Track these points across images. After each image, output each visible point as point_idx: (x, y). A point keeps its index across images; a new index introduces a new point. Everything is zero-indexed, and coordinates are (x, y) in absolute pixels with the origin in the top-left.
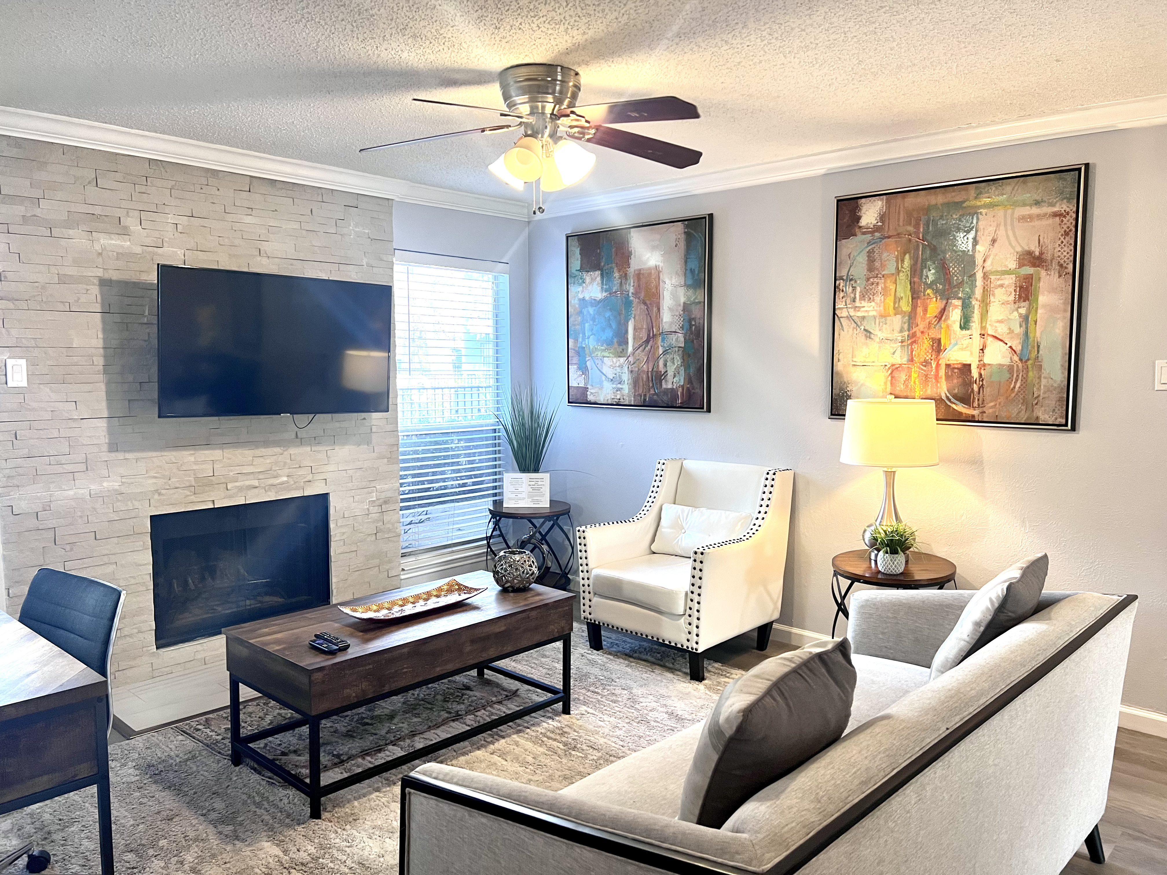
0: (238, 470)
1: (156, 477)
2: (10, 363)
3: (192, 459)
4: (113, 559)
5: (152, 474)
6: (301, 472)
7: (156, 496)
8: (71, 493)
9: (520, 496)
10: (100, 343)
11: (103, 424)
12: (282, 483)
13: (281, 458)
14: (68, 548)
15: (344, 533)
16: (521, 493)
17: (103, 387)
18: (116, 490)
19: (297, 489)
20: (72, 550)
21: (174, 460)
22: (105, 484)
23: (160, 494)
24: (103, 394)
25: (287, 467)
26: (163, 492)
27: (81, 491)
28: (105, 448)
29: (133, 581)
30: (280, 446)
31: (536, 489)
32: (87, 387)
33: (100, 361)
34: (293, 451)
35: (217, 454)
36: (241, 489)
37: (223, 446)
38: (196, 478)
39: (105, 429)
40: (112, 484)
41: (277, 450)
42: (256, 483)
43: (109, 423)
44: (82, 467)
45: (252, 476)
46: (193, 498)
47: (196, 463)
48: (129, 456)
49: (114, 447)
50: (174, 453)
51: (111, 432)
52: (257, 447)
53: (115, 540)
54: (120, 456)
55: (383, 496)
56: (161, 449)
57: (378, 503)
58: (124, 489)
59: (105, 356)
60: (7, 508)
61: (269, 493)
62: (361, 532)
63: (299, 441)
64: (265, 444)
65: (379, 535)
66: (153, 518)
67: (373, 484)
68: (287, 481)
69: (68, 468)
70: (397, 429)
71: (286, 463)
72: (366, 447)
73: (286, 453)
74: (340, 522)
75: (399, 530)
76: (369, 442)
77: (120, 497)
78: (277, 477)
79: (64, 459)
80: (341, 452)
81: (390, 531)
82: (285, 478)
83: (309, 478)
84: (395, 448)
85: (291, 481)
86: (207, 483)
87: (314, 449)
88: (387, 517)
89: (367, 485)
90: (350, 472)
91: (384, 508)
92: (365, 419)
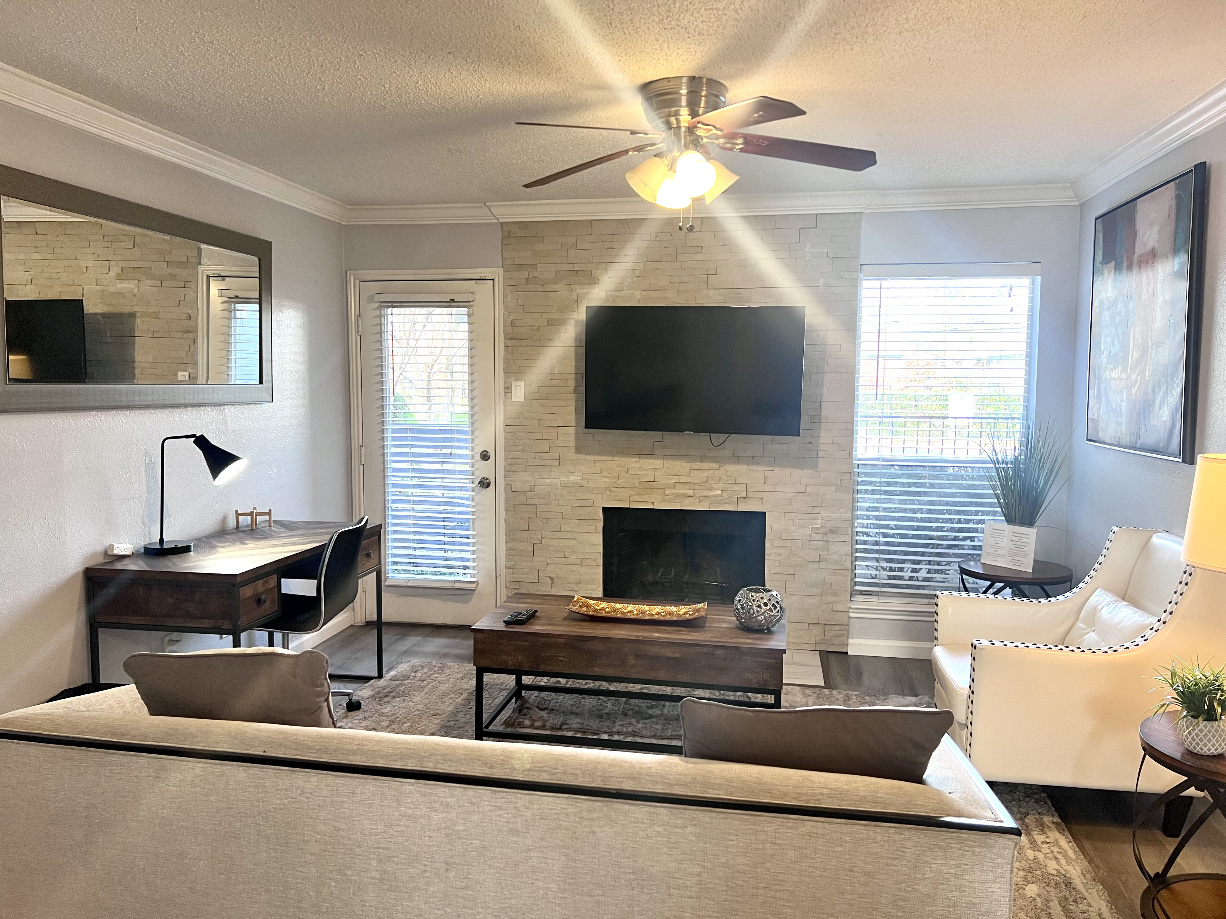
0: (676, 479)
1: (608, 477)
2: (514, 383)
3: (638, 465)
4: (574, 535)
5: (606, 474)
6: (736, 488)
7: (607, 492)
8: (548, 481)
9: (999, 552)
10: (573, 371)
11: (572, 431)
12: (716, 496)
13: (717, 473)
14: (545, 521)
15: (780, 555)
16: (1000, 548)
17: (573, 403)
18: (577, 483)
19: (730, 503)
20: (547, 523)
21: (623, 465)
22: (571, 478)
23: (610, 491)
24: (573, 408)
25: (722, 481)
26: (613, 489)
27: (556, 481)
28: (573, 450)
29: (587, 556)
30: (716, 462)
31: (1018, 546)
32: (562, 403)
33: (572, 383)
34: (730, 468)
35: (658, 463)
36: (677, 496)
37: (664, 456)
38: (640, 482)
39: (573, 435)
40: (576, 478)
41: (714, 465)
42: (691, 493)
43: (576, 431)
44: (557, 463)
45: (687, 486)
46: (636, 498)
47: (640, 469)
48: (588, 457)
49: (579, 450)
50: (623, 459)
51: (577, 439)
52: (694, 461)
53: (576, 521)
54: (583, 457)
55: (829, 524)
56: (613, 456)
57: (821, 531)
58: (584, 483)
59: (576, 380)
60: (508, 486)
61: (703, 503)
62: (800, 557)
63: (736, 459)
64: (702, 459)
65: (823, 565)
66: (604, 509)
67: (817, 510)
68: (721, 495)
69: (549, 462)
70: (850, 457)
71: (720, 479)
72: (810, 471)
73: (722, 469)
74: (776, 543)
75: (848, 565)
76: (814, 466)
77: (581, 489)
78: (711, 489)
79: (545, 456)
80: (778, 473)
81: (836, 562)
82: (719, 492)
83: (744, 494)
84: (848, 476)
85: (725, 495)
86: (648, 487)
87: (751, 467)
88: (833, 547)
89: (810, 511)
90: (790, 495)
91: (830, 537)
92: (810, 443)
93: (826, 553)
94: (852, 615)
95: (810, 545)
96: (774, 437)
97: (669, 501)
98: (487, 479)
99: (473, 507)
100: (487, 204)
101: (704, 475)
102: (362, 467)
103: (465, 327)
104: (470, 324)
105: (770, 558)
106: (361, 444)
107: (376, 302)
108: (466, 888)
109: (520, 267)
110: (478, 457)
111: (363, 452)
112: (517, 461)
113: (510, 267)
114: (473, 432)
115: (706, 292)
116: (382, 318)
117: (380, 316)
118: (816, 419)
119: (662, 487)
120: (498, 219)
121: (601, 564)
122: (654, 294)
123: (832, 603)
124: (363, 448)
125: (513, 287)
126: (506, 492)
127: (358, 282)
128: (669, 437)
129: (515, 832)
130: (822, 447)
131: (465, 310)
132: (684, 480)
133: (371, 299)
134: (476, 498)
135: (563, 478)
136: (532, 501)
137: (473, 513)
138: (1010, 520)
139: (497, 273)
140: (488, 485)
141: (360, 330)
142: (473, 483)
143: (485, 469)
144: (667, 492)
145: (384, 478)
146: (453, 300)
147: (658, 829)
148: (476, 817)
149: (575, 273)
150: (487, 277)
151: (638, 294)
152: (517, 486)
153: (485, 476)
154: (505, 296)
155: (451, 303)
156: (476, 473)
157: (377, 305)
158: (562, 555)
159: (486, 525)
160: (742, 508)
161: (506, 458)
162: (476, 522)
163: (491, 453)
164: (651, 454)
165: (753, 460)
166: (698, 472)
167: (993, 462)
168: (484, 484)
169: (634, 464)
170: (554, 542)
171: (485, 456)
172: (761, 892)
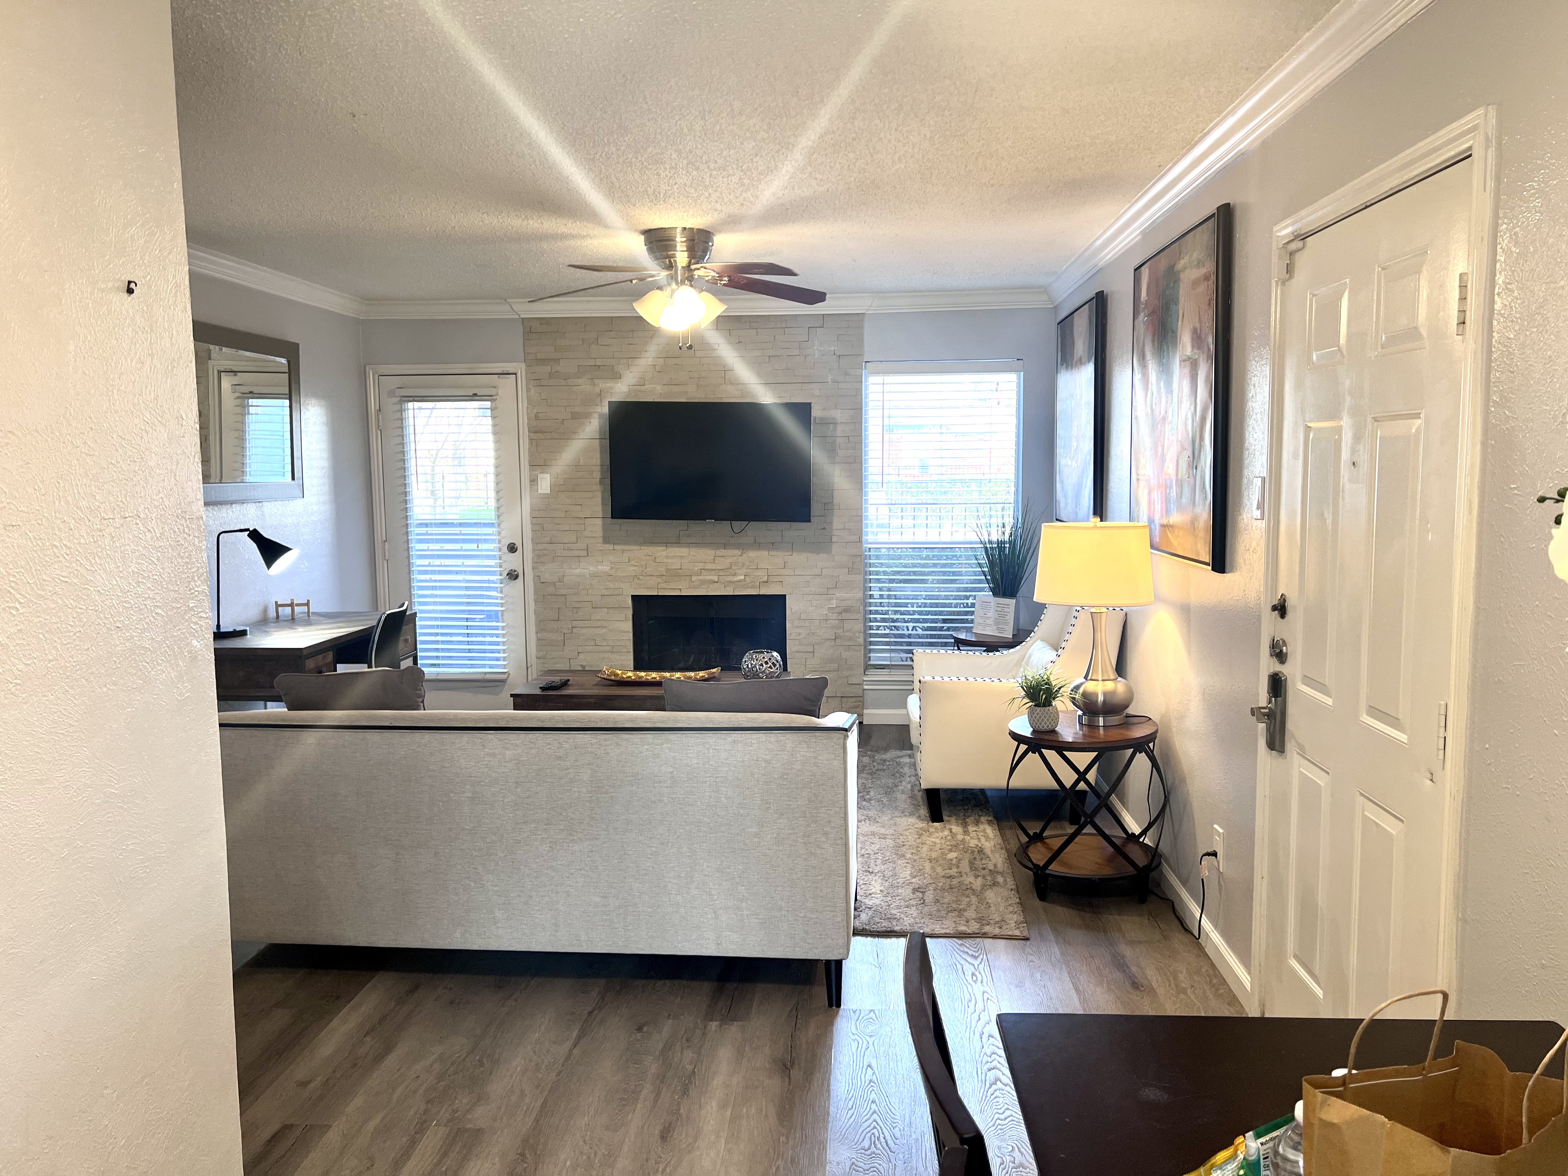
0: (701, 566)
1: (635, 566)
2: (540, 476)
3: (664, 554)
4: (604, 623)
5: (633, 563)
6: (759, 573)
7: (636, 581)
8: (578, 571)
9: (988, 622)
10: (599, 463)
11: (599, 522)
12: (740, 581)
13: (741, 559)
14: (574, 610)
15: (800, 634)
16: (988, 618)
17: (599, 494)
18: (607, 572)
19: (753, 587)
20: (577, 612)
21: (650, 553)
22: (600, 567)
23: (638, 579)
24: (600, 499)
25: (745, 567)
26: (641, 578)
27: (585, 571)
28: (601, 540)
29: (619, 643)
30: (739, 549)
31: (1001, 616)
32: (589, 495)
33: (597, 475)
34: (752, 554)
35: (683, 551)
36: (703, 582)
37: (689, 545)
38: (667, 570)
39: (601, 526)
40: (604, 568)
41: (737, 552)
42: (716, 578)
43: (603, 521)
44: (584, 553)
45: (713, 573)
46: (664, 585)
47: (667, 557)
48: (616, 547)
49: (606, 540)
50: (650, 548)
51: (605, 529)
52: (719, 548)
53: (606, 609)
54: (611, 547)
55: (844, 604)
56: (640, 544)
57: (837, 610)
58: (612, 572)
59: (602, 471)
60: (536, 578)
61: (728, 588)
62: (818, 636)
63: (757, 545)
64: (725, 546)
65: (838, 641)
66: (634, 597)
67: (831, 592)
68: (744, 580)
69: (576, 553)
70: (860, 541)
71: (743, 564)
72: (825, 555)
73: (744, 555)
74: (796, 623)
75: (861, 640)
76: (828, 551)
77: (610, 578)
78: (735, 575)
79: (572, 546)
80: (798, 558)
81: (850, 639)
82: (743, 577)
83: (765, 579)
84: (858, 559)
85: (748, 580)
86: (674, 574)
87: (771, 553)
88: (848, 625)
89: (826, 593)
90: (808, 578)
91: (845, 616)
92: (824, 529)
93: (841, 630)
94: (866, 687)
95: (826, 624)
96: (792, 523)
97: (695, 588)
98: (515, 571)
99: (502, 598)
100: (508, 300)
101: (728, 561)
102: (386, 562)
103: (489, 421)
104: (493, 417)
105: (792, 637)
106: (385, 539)
107: (397, 397)
109: (543, 362)
110: (505, 549)
111: (387, 547)
112: (545, 552)
113: (532, 362)
114: (499, 525)
115: (724, 386)
116: (403, 413)
117: (401, 411)
118: (828, 506)
119: (688, 573)
120: (519, 315)
121: (632, 650)
122: (675, 389)
123: (847, 677)
124: (387, 543)
125: (535, 381)
126: (534, 583)
127: (377, 376)
128: (697, 527)
130: (835, 532)
131: (488, 404)
132: (710, 566)
133: (391, 394)
134: (505, 590)
135: (591, 568)
136: (563, 592)
137: (502, 605)
138: (996, 592)
139: (520, 368)
140: (517, 577)
141: (380, 424)
142: (501, 575)
143: (513, 562)
144: (694, 578)
145: (409, 573)
146: (475, 395)
147: (646, 747)
149: (597, 367)
150: (509, 372)
151: (659, 388)
152: (546, 577)
153: (513, 568)
154: (528, 390)
155: (474, 397)
156: (504, 565)
157: (399, 399)
158: (593, 643)
159: (515, 618)
160: (764, 591)
161: (534, 550)
162: (506, 614)
163: (519, 545)
164: (678, 543)
165: (773, 546)
166: (721, 558)
167: (981, 543)
168: (513, 576)
169: (661, 552)
170: (585, 631)
171: (512, 548)
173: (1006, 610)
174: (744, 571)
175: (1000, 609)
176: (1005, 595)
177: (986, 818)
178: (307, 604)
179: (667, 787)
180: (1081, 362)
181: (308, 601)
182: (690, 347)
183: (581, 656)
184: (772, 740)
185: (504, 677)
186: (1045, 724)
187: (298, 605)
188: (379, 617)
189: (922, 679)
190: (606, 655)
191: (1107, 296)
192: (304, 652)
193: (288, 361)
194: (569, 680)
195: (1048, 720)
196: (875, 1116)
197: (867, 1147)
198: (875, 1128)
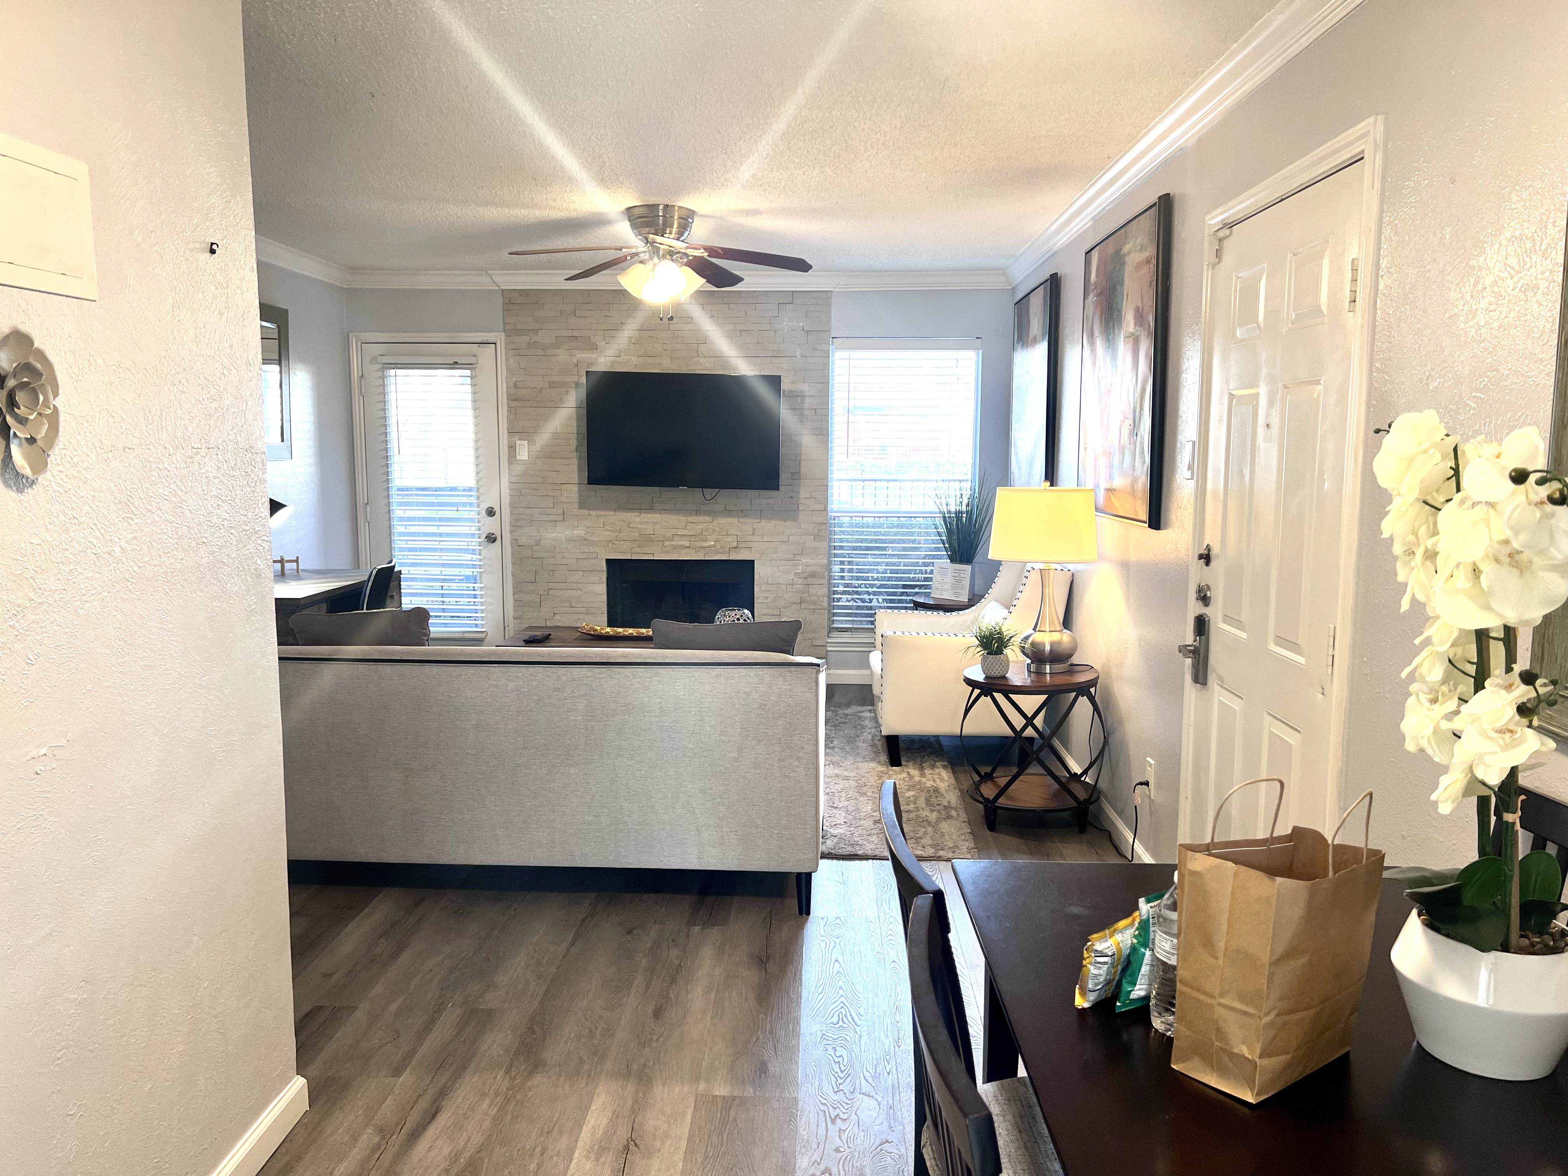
0: (673, 531)
1: (610, 531)
2: (518, 442)
3: (638, 519)
4: (580, 586)
5: (608, 528)
6: (729, 539)
7: (610, 545)
8: (554, 535)
9: (945, 587)
10: (575, 429)
11: (575, 488)
12: (711, 547)
13: (711, 526)
14: (551, 572)
15: (767, 598)
16: (945, 583)
17: (575, 461)
18: (582, 537)
19: (722, 553)
20: (553, 575)
21: (624, 519)
22: (575, 532)
23: (613, 543)
24: (576, 467)
25: (715, 533)
26: (615, 542)
27: (561, 535)
28: (576, 506)
29: (593, 605)
30: (710, 516)
31: (958, 581)
32: (565, 462)
33: (574, 443)
34: (723, 521)
35: (656, 517)
36: (675, 547)
37: (663, 511)
38: (640, 535)
39: (576, 492)
40: (579, 532)
41: (707, 519)
42: (687, 544)
43: (579, 488)
44: (560, 518)
45: (685, 538)
46: (637, 550)
47: (641, 523)
48: (593, 513)
49: (582, 505)
50: (625, 514)
51: (580, 495)
52: (691, 515)
53: (581, 573)
54: (586, 512)
55: (809, 569)
56: (615, 510)
57: (802, 575)
58: (588, 537)
59: (578, 439)
60: (514, 540)
61: (699, 554)
62: (784, 600)
63: (727, 512)
64: (697, 513)
65: (804, 605)
66: (608, 561)
67: (798, 557)
68: (715, 546)
69: (553, 518)
70: (825, 509)
71: (714, 531)
72: (792, 523)
73: (715, 522)
74: (764, 587)
75: (825, 604)
76: (795, 518)
77: (585, 542)
78: (706, 541)
79: (549, 511)
80: (766, 525)
81: (815, 603)
82: (713, 543)
83: (735, 544)
84: (823, 527)
85: (718, 546)
86: (647, 539)
87: (741, 520)
88: (813, 590)
89: (792, 558)
90: (775, 544)
91: (810, 580)
92: (792, 497)
93: (806, 595)
94: (829, 649)
95: (793, 588)
96: (761, 491)
97: (667, 552)
98: (493, 534)
99: (480, 560)
100: (489, 272)
101: (700, 527)
102: (367, 524)
103: (469, 388)
104: (473, 385)
105: (759, 601)
106: (366, 502)
107: (379, 364)
108: (528, 725)
109: (520, 332)
110: (484, 513)
111: (368, 510)
112: (523, 516)
113: (511, 332)
114: (478, 490)
115: (697, 359)
116: (385, 380)
117: (383, 378)
118: (796, 475)
119: (661, 539)
120: (499, 286)
121: (606, 612)
122: (650, 360)
123: (812, 639)
124: (368, 506)
125: (515, 351)
126: (512, 546)
127: (359, 343)
128: (668, 493)
129: (558, 690)
130: (802, 501)
131: (468, 373)
132: (681, 532)
133: (374, 360)
134: (483, 552)
135: (567, 532)
136: (540, 555)
137: (480, 567)
138: (953, 559)
139: (499, 337)
140: (494, 540)
141: (363, 390)
142: (479, 538)
143: (491, 525)
144: (666, 543)
145: (390, 535)
146: (456, 363)
148: (534, 683)
149: (574, 338)
150: (490, 341)
151: (634, 360)
152: (524, 540)
153: (492, 532)
154: (507, 359)
155: (455, 365)
156: (482, 528)
157: (381, 366)
158: (568, 604)
159: (492, 579)
160: (734, 557)
161: (512, 514)
162: (484, 576)
163: (497, 509)
164: (651, 509)
165: (742, 513)
166: (693, 525)
167: (940, 512)
168: (491, 539)
169: (634, 518)
170: (561, 593)
171: (491, 512)
172: (693, 709)
173: (962, 575)
174: (715, 537)
175: (956, 575)
176: (962, 562)
177: (941, 763)
178: (297, 561)
179: (656, 716)
180: (1035, 341)
181: (298, 557)
182: (671, 318)
183: (557, 617)
184: (752, 674)
185: (483, 635)
186: (997, 670)
187: (288, 561)
188: (368, 573)
189: (884, 633)
190: (581, 617)
191: (1061, 277)
192: (302, 601)
193: (278, 327)
194: (550, 635)
195: (999, 667)
196: (842, 999)
197: (835, 1022)
198: (842, 1007)
